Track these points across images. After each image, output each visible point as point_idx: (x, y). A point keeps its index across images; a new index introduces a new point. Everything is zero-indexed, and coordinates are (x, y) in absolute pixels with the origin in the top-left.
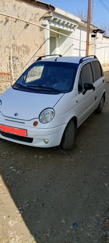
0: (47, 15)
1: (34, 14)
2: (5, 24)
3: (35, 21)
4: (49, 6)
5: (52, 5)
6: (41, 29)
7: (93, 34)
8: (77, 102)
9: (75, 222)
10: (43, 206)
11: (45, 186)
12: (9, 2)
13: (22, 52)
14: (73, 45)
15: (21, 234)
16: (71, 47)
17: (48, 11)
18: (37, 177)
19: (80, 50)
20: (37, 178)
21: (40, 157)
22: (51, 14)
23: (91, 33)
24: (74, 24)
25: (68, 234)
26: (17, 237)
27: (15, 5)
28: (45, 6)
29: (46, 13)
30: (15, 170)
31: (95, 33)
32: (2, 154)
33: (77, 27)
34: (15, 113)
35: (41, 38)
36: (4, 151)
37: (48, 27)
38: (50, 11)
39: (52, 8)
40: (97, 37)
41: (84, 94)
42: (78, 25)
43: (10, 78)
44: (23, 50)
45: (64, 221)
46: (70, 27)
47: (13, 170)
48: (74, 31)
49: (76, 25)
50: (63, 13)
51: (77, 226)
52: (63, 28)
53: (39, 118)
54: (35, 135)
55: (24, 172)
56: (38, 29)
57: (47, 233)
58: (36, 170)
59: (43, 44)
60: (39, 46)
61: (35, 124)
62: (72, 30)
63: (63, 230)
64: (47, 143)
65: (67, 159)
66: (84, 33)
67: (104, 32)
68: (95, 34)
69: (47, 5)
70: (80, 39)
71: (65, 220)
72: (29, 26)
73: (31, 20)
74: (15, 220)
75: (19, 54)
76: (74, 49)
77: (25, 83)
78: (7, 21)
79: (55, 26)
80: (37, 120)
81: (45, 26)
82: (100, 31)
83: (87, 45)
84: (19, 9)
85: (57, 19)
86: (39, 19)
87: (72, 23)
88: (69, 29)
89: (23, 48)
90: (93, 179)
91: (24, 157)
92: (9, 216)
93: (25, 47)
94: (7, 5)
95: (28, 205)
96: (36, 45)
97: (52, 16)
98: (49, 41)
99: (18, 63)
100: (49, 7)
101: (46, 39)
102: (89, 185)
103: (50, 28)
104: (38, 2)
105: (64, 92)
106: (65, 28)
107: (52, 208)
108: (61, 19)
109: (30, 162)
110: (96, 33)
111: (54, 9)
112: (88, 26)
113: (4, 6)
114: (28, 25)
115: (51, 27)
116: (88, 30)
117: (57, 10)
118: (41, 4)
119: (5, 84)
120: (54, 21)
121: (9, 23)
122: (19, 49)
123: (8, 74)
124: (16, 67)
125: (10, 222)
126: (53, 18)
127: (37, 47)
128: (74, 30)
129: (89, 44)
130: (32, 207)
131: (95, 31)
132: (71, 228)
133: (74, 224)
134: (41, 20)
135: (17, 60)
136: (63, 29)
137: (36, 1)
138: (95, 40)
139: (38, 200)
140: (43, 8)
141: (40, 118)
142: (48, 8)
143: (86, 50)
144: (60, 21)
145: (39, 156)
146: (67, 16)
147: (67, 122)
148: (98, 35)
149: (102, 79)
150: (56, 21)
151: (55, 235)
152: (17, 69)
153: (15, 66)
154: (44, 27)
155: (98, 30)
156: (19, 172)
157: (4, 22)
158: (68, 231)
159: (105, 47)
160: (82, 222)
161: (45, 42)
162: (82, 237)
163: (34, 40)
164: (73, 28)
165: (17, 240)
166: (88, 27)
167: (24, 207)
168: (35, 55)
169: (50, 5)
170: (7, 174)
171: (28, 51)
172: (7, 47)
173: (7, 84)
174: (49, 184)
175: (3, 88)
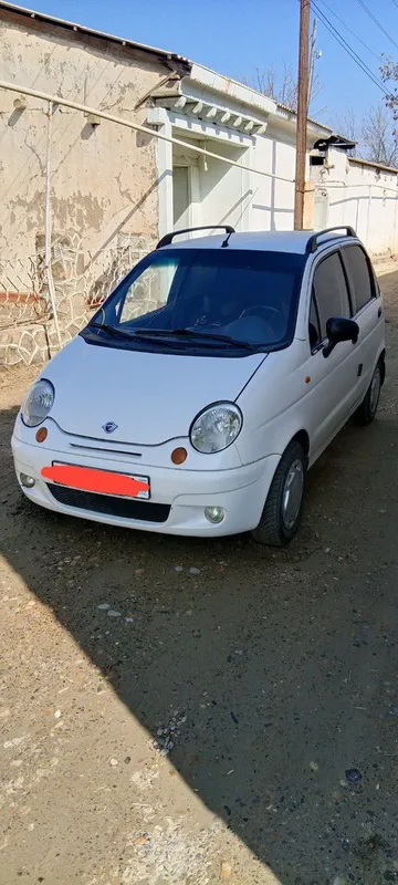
0: (164, 90)
1: (116, 86)
2: (11, 123)
3: (121, 111)
4: (170, 58)
5: (179, 57)
6: (143, 139)
7: (316, 153)
8: (308, 380)
9: (350, 766)
10: (236, 721)
11: (229, 661)
12: (27, 46)
13: (75, 219)
14: (250, 192)
15: (182, 812)
16: (242, 199)
17: (164, 77)
18: (196, 633)
19: (273, 210)
20: (199, 637)
21: (194, 570)
22: (178, 88)
23: (310, 149)
24: (254, 120)
25: (337, 804)
26: (169, 821)
27: (48, 55)
28: (155, 58)
29: (161, 84)
30: (117, 614)
31: (322, 149)
32: (61, 563)
33: (262, 130)
34: (105, 424)
35: (142, 168)
36: (64, 554)
37: (166, 132)
38: (173, 75)
39: (181, 65)
40: (330, 164)
41: (326, 353)
42: (265, 124)
43: (40, 310)
44: (80, 211)
45: (314, 766)
46: (240, 131)
47: (111, 613)
48: (254, 144)
49: (259, 122)
50: (217, 82)
51: (360, 777)
52: (218, 133)
53: (190, 436)
54: (176, 494)
55: (149, 619)
56: (133, 139)
57: (267, 803)
58: (189, 612)
59: (150, 192)
60: (137, 198)
61: (179, 456)
62: (247, 142)
63: (318, 793)
64: (217, 519)
65: (286, 574)
66: (287, 153)
67: (352, 147)
68: (322, 154)
69: (163, 56)
70: (274, 173)
71: (317, 761)
72: (98, 128)
73: (107, 108)
74: (149, 768)
75: (62, 227)
76: (254, 206)
77: (118, 325)
78: (20, 110)
79: (190, 126)
80: (185, 444)
81: (156, 127)
82: (341, 142)
83: (296, 191)
84: (62, 71)
85: (196, 103)
86: (135, 103)
87: (248, 117)
88: (235, 139)
89: (78, 206)
90: (387, 634)
91: (138, 571)
92: (129, 759)
93: (87, 201)
94: (20, 56)
95: (184, 720)
96: (126, 194)
97: (180, 92)
98: (169, 179)
99: (66, 258)
100: (171, 64)
101: (160, 174)
102: (374, 654)
103: (174, 136)
104: (129, 45)
105: (265, 349)
106: (223, 136)
107: (266, 726)
108: (208, 104)
109: (163, 586)
110: (324, 149)
111: (189, 70)
112: (301, 126)
113: (9, 59)
114: (94, 125)
115: (177, 133)
116: (300, 139)
117: (198, 73)
118: (140, 54)
119: (25, 332)
120: (187, 111)
121: (27, 118)
122: (62, 209)
123: (34, 298)
124: (63, 270)
125: (136, 777)
126: (182, 101)
127: (126, 200)
128: (254, 140)
129: (307, 188)
130: (198, 726)
131: (323, 145)
132: (343, 783)
133: (348, 773)
134: (143, 106)
135: (66, 248)
136: (217, 136)
137: (124, 44)
138: (322, 173)
139: (214, 703)
140: (148, 65)
141: (193, 437)
142: (165, 65)
143: (295, 211)
144: (206, 109)
145: (189, 568)
146: (231, 92)
147: (282, 451)
148: (335, 156)
149: (376, 304)
150: (195, 111)
151: (295, 807)
152: (64, 278)
153: (57, 267)
154: (155, 133)
155: (333, 139)
156: (131, 620)
157: (9, 115)
158: (336, 794)
159: (358, 199)
160: (375, 766)
161: (157, 183)
162: (384, 809)
163: (118, 178)
164: (250, 134)
165: (171, 829)
166: (302, 129)
167: (173, 728)
168: (122, 230)
169: (174, 58)
170: (91, 628)
171: (95, 216)
172: (21, 203)
173: (31, 331)
174: (240, 652)
175: (19, 346)
